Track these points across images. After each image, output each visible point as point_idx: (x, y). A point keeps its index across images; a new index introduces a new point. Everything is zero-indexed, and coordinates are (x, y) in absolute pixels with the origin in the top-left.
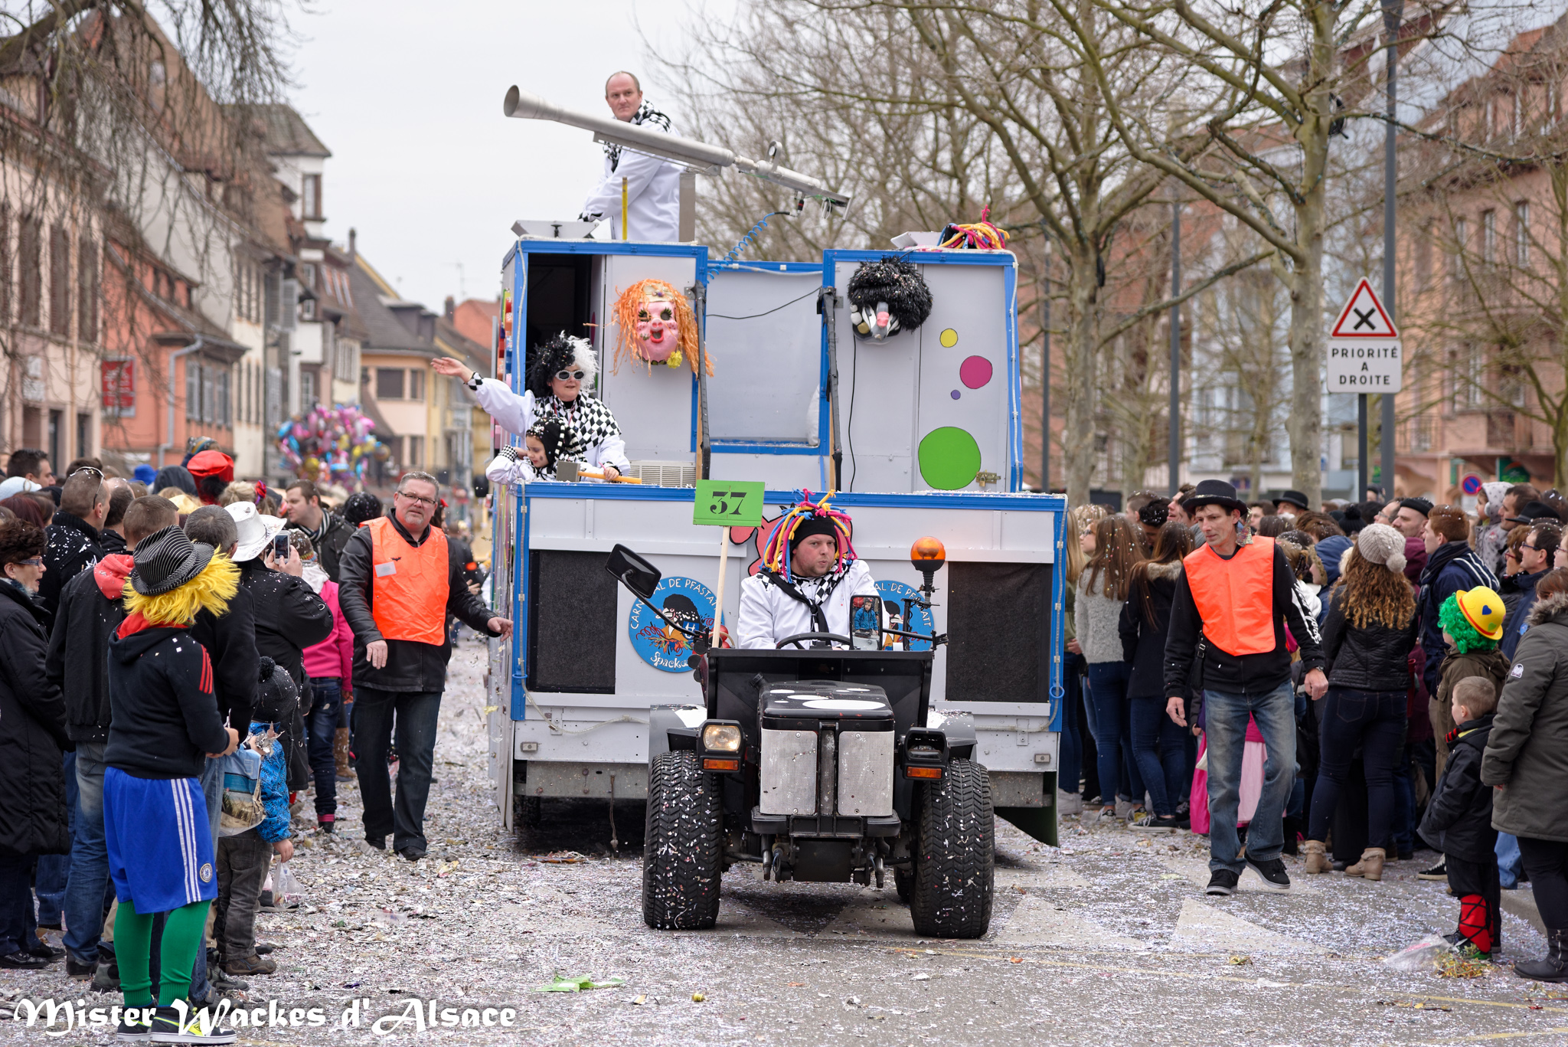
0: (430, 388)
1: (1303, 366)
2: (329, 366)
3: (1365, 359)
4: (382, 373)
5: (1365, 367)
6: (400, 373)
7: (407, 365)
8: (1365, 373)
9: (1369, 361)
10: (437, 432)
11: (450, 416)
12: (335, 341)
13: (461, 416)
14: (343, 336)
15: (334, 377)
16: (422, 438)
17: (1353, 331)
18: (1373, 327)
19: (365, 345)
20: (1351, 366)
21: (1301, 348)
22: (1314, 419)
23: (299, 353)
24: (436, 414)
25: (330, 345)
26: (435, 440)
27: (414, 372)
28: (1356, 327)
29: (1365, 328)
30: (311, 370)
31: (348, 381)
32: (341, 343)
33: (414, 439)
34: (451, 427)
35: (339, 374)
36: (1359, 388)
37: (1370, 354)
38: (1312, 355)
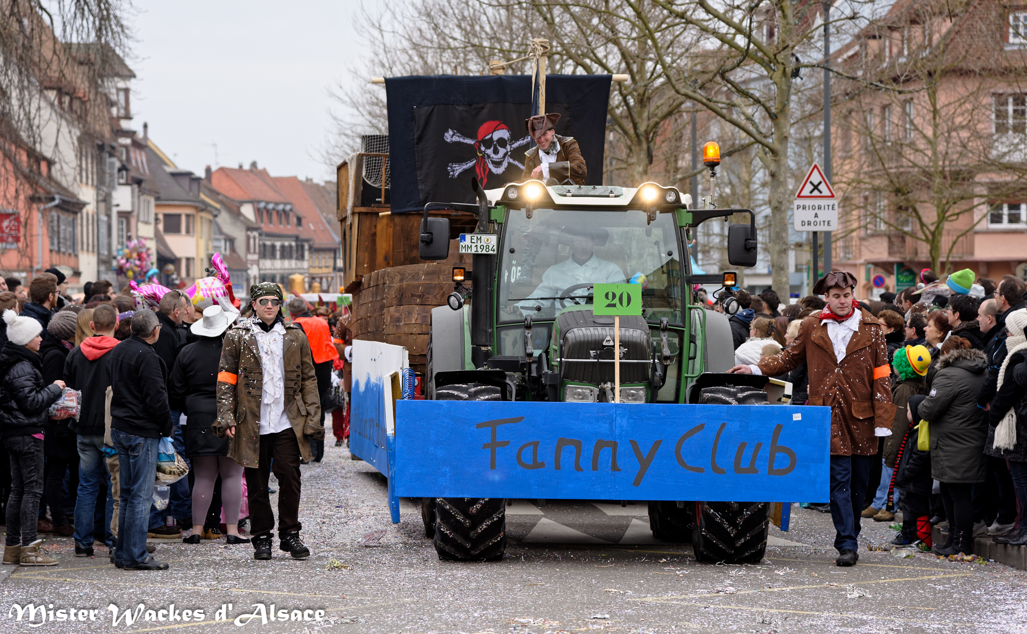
0: (198, 226)
1: (778, 215)
2: (135, 213)
3: (816, 211)
4: (166, 216)
5: (816, 216)
6: (179, 216)
7: (183, 211)
8: (816, 219)
9: (819, 212)
10: (203, 255)
11: (211, 245)
12: (139, 197)
13: (216, 244)
14: (143, 194)
15: (138, 220)
16: (193, 259)
17: (809, 194)
18: (821, 192)
19: (157, 199)
20: (809, 215)
21: (777, 204)
22: (785, 247)
23: (118, 205)
24: (202, 243)
25: (136, 200)
26: (202, 260)
27: (188, 216)
28: (811, 192)
29: (816, 193)
30: (125, 216)
31: (147, 223)
32: (142, 198)
33: (188, 259)
34: (211, 252)
35: (141, 218)
36: (813, 228)
37: (819, 208)
38: (783, 208)
